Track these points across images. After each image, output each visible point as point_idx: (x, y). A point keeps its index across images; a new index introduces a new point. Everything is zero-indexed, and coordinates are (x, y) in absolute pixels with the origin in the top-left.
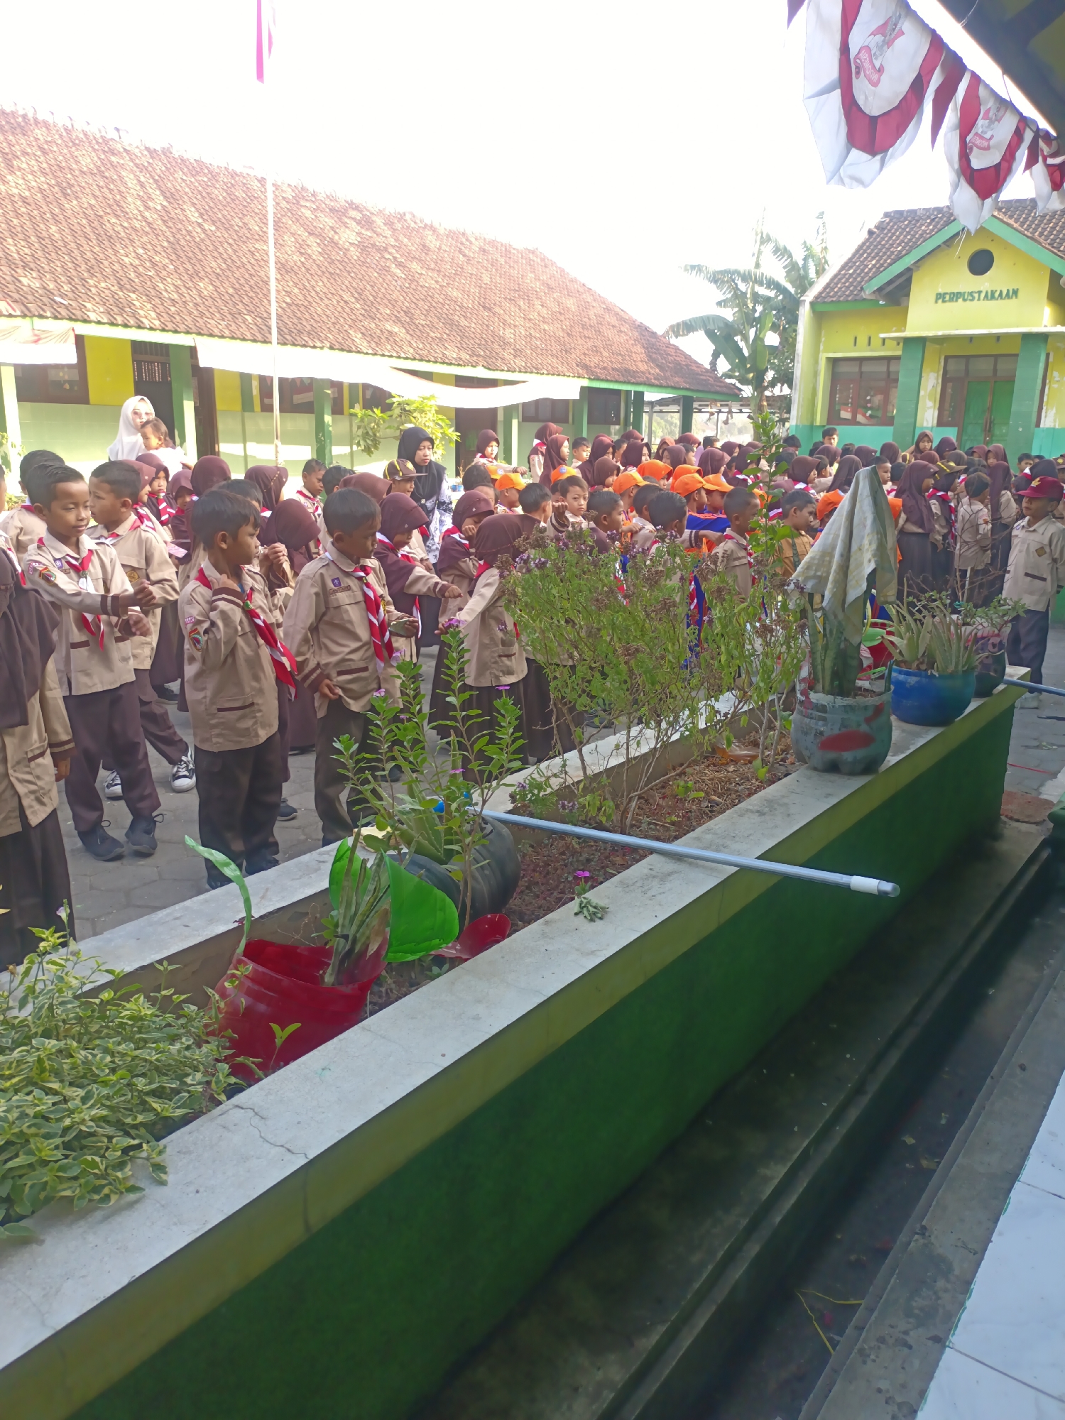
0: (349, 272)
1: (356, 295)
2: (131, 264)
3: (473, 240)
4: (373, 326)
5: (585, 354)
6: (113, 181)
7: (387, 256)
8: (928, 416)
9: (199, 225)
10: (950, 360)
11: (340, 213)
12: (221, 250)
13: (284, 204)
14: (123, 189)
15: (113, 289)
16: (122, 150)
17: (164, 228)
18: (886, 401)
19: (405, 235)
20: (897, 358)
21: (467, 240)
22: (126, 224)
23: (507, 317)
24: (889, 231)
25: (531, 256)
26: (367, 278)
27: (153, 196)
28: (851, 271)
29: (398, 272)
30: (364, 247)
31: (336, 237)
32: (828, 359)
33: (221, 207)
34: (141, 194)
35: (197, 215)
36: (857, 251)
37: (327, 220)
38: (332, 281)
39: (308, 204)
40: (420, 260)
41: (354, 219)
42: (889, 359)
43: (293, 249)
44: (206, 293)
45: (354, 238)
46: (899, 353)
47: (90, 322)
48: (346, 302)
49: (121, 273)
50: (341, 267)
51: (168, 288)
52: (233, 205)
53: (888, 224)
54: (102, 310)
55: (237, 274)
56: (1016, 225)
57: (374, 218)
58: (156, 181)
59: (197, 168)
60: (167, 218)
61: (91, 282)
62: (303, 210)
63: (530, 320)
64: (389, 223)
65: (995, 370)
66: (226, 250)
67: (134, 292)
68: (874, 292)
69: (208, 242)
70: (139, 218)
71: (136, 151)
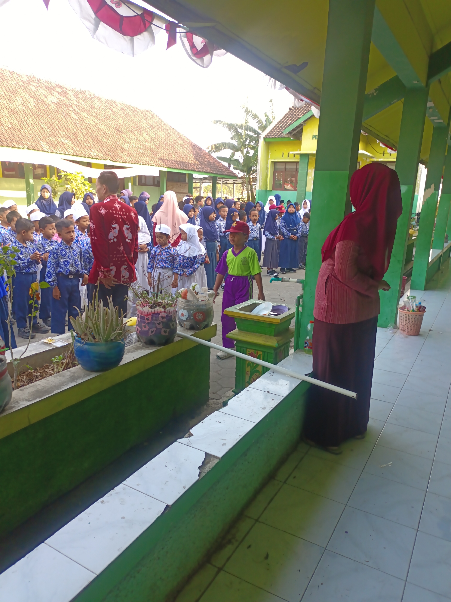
0: (48, 115)
1: (49, 125)
3: (119, 105)
4: (54, 139)
7: (71, 109)
11: (50, 89)
13: (21, 83)
19: (83, 100)
20: (298, 162)
21: (115, 105)
23: (127, 139)
24: (298, 109)
25: (146, 113)
28: (281, 125)
29: (75, 117)
30: (58, 105)
31: (45, 99)
32: (272, 162)
36: (284, 117)
37: (42, 91)
38: (37, 118)
39: (35, 84)
41: (57, 92)
43: (20, 103)
45: (55, 100)
46: (299, 160)
48: (42, 128)
57: (69, 92)
62: (31, 86)
63: (139, 140)
64: (76, 95)
68: (287, 134)
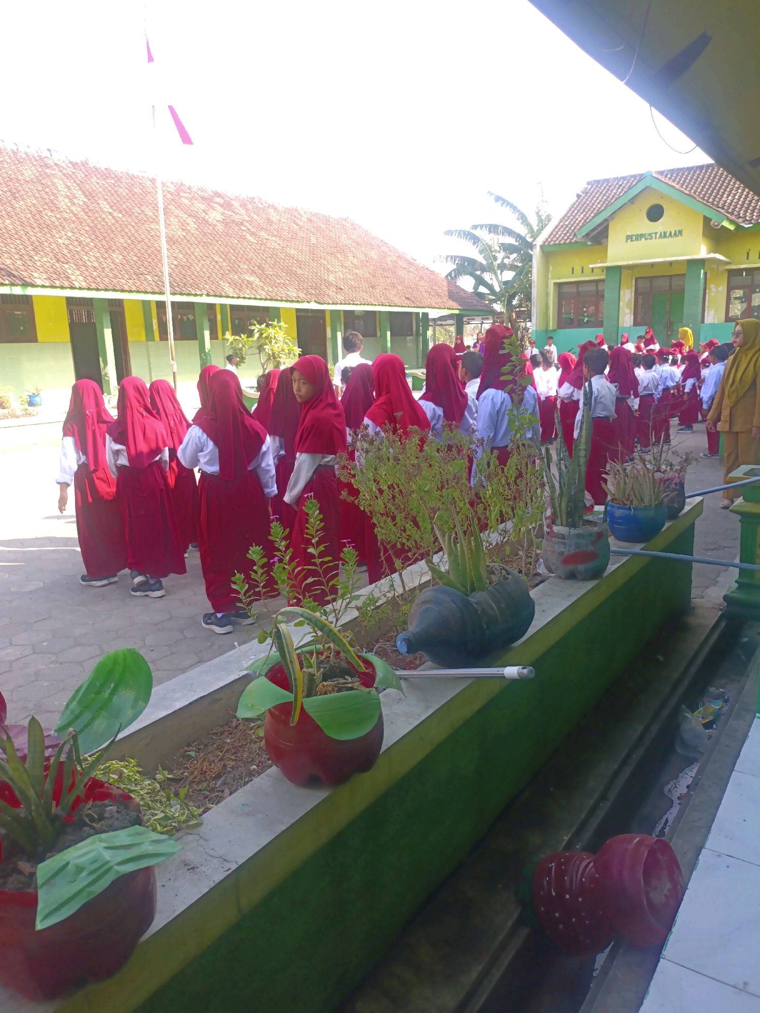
0: (217, 241)
1: (223, 256)
2: (64, 244)
3: (303, 214)
4: (236, 277)
5: (385, 289)
6: (48, 187)
7: (243, 228)
8: (627, 318)
9: (110, 214)
10: (639, 280)
11: (208, 200)
12: (127, 230)
13: (169, 196)
14: (55, 191)
15: (51, 262)
16: (53, 164)
17: (86, 217)
18: (597, 310)
19: (255, 213)
20: (602, 281)
21: (299, 214)
22: (58, 216)
23: (329, 266)
24: (591, 194)
25: (344, 222)
26: (230, 244)
27: (77, 196)
28: (567, 223)
29: (251, 239)
30: (226, 223)
31: (207, 217)
32: (555, 284)
33: (124, 200)
34: (68, 194)
35: (108, 207)
36: (570, 209)
37: (199, 205)
38: (206, 247)
39: (186, 195)
40: (266, 230)
41: (219, 204)
42: (597, 282)
43: (177, 227)
44: (117, 261)
45: (219, 217)
46: (603, 277)
47: (37, 286)
48: (216, 262)
49: (57, 250)
50: (211, 237)
51: (90, 259)
52: (133, 199)
53: (590, 189)
54: (45, 277)
55: (139, 247)
56: (677, 187)
57: (233, 202)
58: (78, 185)
59: (106, 174)
60: (87, 210)
61: (36, 258)
62: (183, 199)
63: (346, 267)
64: (243, 205)
65: (671, 286)
66: (130, 230)
67: (67, 263)
68: (583, 237)
69: (117, 226)
70: (68, 211)
71: (63, 164)
